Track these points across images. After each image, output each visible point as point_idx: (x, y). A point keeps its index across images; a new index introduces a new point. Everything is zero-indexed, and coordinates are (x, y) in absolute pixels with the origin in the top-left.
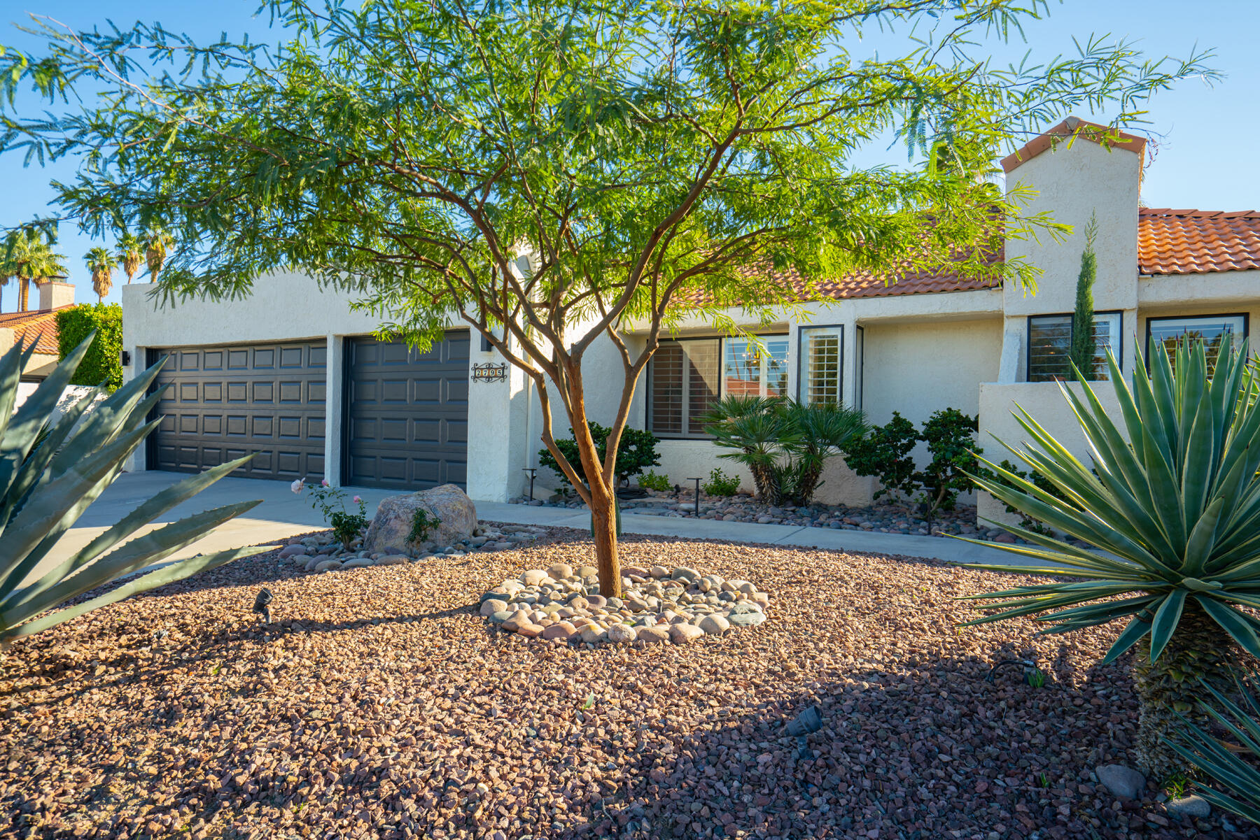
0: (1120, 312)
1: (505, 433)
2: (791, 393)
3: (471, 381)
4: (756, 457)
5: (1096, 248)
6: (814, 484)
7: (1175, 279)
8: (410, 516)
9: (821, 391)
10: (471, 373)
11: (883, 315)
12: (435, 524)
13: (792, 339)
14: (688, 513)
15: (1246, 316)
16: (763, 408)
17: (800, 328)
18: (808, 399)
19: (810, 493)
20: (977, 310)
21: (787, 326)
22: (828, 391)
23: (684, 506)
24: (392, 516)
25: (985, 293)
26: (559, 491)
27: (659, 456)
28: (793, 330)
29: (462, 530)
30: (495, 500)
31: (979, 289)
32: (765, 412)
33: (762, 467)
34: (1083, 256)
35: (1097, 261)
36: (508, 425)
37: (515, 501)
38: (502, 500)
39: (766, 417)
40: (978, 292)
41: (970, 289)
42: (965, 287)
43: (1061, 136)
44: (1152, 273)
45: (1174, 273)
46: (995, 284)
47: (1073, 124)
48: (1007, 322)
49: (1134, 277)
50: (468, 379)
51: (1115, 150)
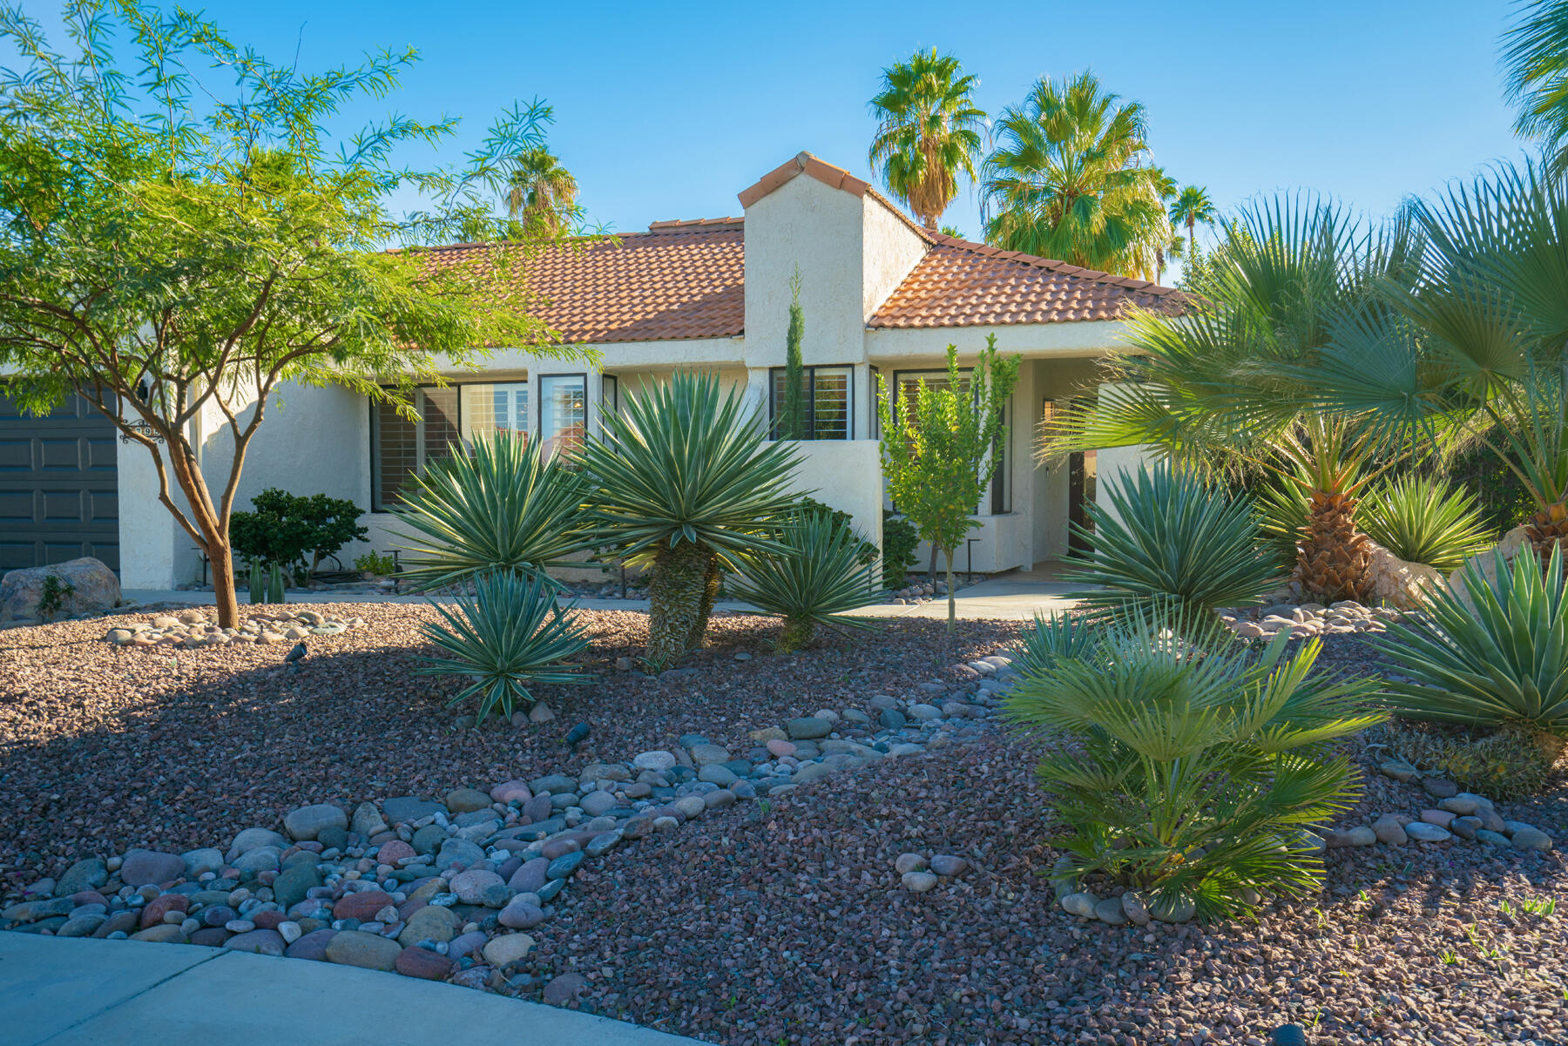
0: (852, 366)
3: (119, 442)
7: (897, 331)
8: (41, 586)
10: (120, 431)
11: (628, 364)
12: (69, 591)
13: (531, 388)
14: (388, 590)
15: (974, 369)
17: (540, 377)
20: (722, 359)
21: (525, 373)
23: (384, 583)
24: (19, 586)
25: (728, 340)
27: (366, 530)
28: (532, 378)
29: (102, 600)
30: (158, 587)
31: (723, 337)
34: (791, 311)
35: (804, 316)
37: (186, 588)
38: (168, 587)
40: (721, 340)
41: (713, 336)
42: (709, 334)
43: (792, 173)
44: (876, 325)
45: (896, 327)
46: (737, 331)
47: (803, 161)
48: (749, 372)
49: (861, 329)
50: (115, 439)
51: (842, 192)
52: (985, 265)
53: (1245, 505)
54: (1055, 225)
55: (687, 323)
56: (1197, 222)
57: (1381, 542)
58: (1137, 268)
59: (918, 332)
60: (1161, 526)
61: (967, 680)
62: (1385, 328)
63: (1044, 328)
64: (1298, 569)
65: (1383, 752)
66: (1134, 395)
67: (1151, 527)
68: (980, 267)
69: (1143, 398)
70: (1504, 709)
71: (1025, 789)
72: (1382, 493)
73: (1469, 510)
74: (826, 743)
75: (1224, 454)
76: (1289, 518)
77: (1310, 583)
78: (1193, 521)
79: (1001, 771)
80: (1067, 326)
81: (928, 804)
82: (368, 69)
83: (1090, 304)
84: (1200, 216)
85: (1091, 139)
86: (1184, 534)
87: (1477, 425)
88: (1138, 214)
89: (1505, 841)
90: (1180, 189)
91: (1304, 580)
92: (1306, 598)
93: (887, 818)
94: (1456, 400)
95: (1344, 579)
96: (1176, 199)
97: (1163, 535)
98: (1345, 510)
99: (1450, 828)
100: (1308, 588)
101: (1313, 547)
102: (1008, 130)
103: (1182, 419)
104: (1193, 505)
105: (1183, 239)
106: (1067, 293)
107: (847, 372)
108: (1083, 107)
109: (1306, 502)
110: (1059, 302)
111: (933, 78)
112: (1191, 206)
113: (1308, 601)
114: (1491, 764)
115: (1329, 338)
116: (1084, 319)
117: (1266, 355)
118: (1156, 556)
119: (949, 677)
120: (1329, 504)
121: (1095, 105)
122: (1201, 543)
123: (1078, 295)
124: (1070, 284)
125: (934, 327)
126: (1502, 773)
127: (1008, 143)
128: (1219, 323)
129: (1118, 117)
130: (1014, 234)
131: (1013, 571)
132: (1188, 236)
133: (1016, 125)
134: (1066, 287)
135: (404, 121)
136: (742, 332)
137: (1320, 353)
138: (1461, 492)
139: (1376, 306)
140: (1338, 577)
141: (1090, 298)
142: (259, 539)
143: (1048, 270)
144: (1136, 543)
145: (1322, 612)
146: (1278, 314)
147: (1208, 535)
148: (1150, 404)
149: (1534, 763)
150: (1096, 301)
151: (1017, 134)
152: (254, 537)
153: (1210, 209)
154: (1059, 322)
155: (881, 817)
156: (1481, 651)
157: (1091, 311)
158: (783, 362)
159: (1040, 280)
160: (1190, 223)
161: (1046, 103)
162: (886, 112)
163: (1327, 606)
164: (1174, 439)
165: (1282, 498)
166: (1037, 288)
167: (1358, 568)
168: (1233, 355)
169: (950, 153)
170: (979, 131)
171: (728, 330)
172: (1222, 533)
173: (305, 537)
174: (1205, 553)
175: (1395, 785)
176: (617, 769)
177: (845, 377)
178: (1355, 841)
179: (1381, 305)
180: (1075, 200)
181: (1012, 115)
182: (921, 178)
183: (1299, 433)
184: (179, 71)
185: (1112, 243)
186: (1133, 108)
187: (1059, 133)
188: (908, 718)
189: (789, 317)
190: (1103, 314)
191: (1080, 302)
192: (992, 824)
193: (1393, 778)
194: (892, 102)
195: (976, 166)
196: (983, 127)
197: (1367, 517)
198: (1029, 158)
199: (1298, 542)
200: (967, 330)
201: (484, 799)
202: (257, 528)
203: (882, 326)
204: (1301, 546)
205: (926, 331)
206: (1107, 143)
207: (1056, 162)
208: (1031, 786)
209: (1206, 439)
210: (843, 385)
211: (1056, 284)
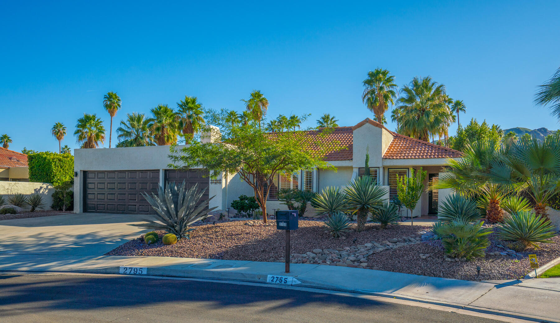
0: (379, 167)
1: (221, 198)
2: (299, 188)
4: (289, 204)
5: (369, 153)
6: (304, 211)
7: (390, 160)
9: (308, 186)
10: (210, 182)
12: (224, 216)
15: (408, 168)
16: (291, 191)
18: (304, 188)
19: (303, 213)
20: (347, 166)
22: (310, 186)
25: (348, 161)
26: (236, 214)
29: (227, 218)
32: (292, 192)
33: (291, 206)
34: (366, 155)
35: (370, 156)
36: (222, 196)
39: (292, 194)
40: (347, 161)
41: (345, 160)
42: (344, 159)
43: (365, 123)
44: (385, 158)
45: (390, 159)
46: (351, 159)
47: (367, 120)
48: (354, 169)
49: (381, 159)
50: (209, 183)
51: (377, 127)
52: (409, 142)
53: (475, 201)
54: (418, 119)
55: (337, 156)
56: (460, 111)
57: (506, 210)
58: (443, 131)
59: (395, 160)
60: (457, 206)
61: (419, 235)
62: (504, 166)
63: (426, 160)
64: (487, 216)
65: (498, 244)
66: (449, 177)
67: (455, 206)
68: (408, 143)
69: (451, 178)
70: (518, 237)
71: (438, 247)
72: (507, 199)
73: (527, 204)
74: (397, 244)
75: (470, 191)
76: (485, 205)
77: (490, 219)
78: (464, 205)
79: (433, 245)
80: (431, 159)
81: (422, 249)
82: (302, 117)
83: (437, 154)
84: (461, 109)
85: (429, 94)
86: (462, 207)
87: (525, 186)
88: (443, 116)
89: (516, 256)
90: (454, 101)
91: (488, 218)
92: (488, 223)
93: (416, 250)
94: (519, 180)
95: (497, 218)
96: (453, 104)
97: (458, 208)
98: (497, 203)
99: (507, 254)
100: (489, 220)
101: (490, 211)
102: (404, 91)
103: (460, 183)
104: (464, 202)
105: (455, 116)
106: (431, 151)
107: (378, 169)
108: (426, 85)
109: (489, 201)
110: (429, 153)
111: (381, 76)
112: (458, 107)
113: (489, 223)
114: (516, 246)
115: (492, 168)
116: (435, 158)
117: (480, 171)
118: (456, 212)
119: (415, 234)
120: (494, 202)
121: (430, 84)
122: (465, 209)
123: (434, 151)
124: (431, 148)
125: (399, 159)
126: (517, 247)
127: (404, 95)
128: (468, 162)
129: (437, 88)
130: (406, 122)
131: (416, 217)
132: (457, 115)
133: (406, 90)
134: (430, 149)
135: (310, 127)
136: (352, 159)
137: (490, 171)
138: (525, 199)
139: (500, 162)
140: (496, 218)
141: (436, 152)
142: (242, 206)
143: (425, 144)
144: (452, 209)
145: (492, 225)
146: (481, 161)
147: (467, 208)
148: (453, 179)
149: (523, 246)
150: (438, 153)
151: (407, 93)
152: (241, 206)
153: (464, 107)
154: (429, 158)
155: (415, 250)
156: (514, 227)
157: (437, 156)
158: (364, 166)
159: (424, 147)
160: (458, 111)
161: (416, 84)
162: (367, 85)
163: (493, 224)
164: (458, 187)
165: (483, 200)
166: (423, 149)
167: (500, 216)
168: (472, 170)
169: (386, 97)
170: (395, 91)
171: (349, 158)
172: (469, 207)
173: (252, 206)
174: (466, 211)
175: (499, 249)
176: (363, 246)
177: (377, 170)
178: (491, 254)
179: (501, 162)
180: (423, 111)
181: (405, 87)
182: (378, 105)
183: (487, 186)
184: (265, 118)
185: (435, 124)
186: (441, 86)
187: (420, 93)
188: (410, 240)
189: (366, 157)
190: (440, 157)
191: (434, 153)
192: (433, 251)
193: (499, 247)
194: (368, 82)
195: (394, 102)
196: (396, 90)
197: (504, 205)
198: (411, 100)
199: (487, 210)
200: (407, 160)
201: (342, 249)
202: (242, 204)
203: (386, 158)
204: (487, 211)
205: (397, 160)
206: (434, 95)
207: (418, 100)
208: (439, 246)
209: (466, 187)
210: (376, 172)
211: (428, 148)
